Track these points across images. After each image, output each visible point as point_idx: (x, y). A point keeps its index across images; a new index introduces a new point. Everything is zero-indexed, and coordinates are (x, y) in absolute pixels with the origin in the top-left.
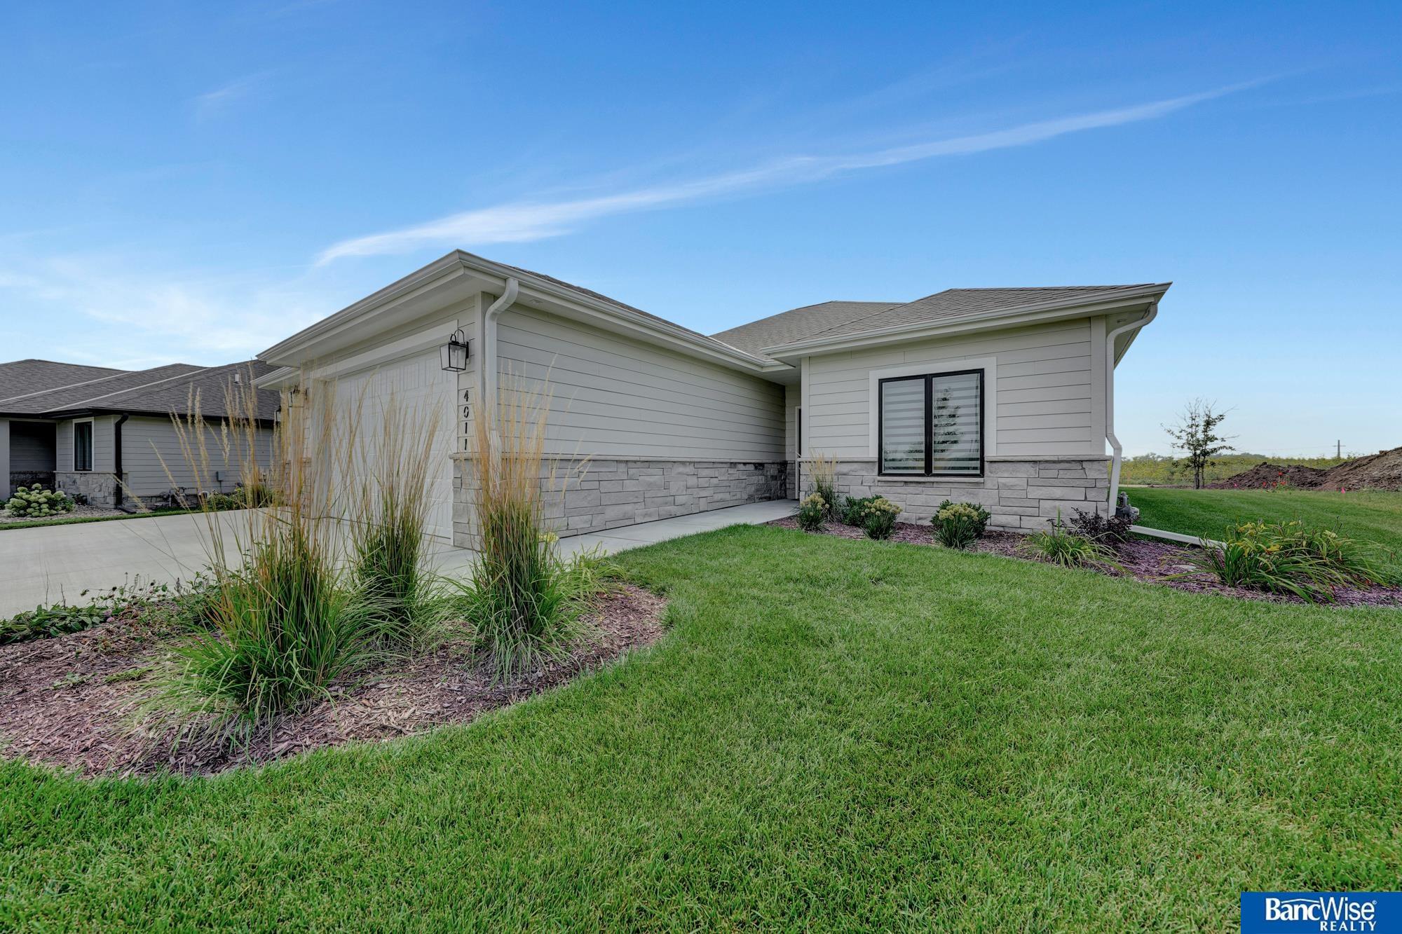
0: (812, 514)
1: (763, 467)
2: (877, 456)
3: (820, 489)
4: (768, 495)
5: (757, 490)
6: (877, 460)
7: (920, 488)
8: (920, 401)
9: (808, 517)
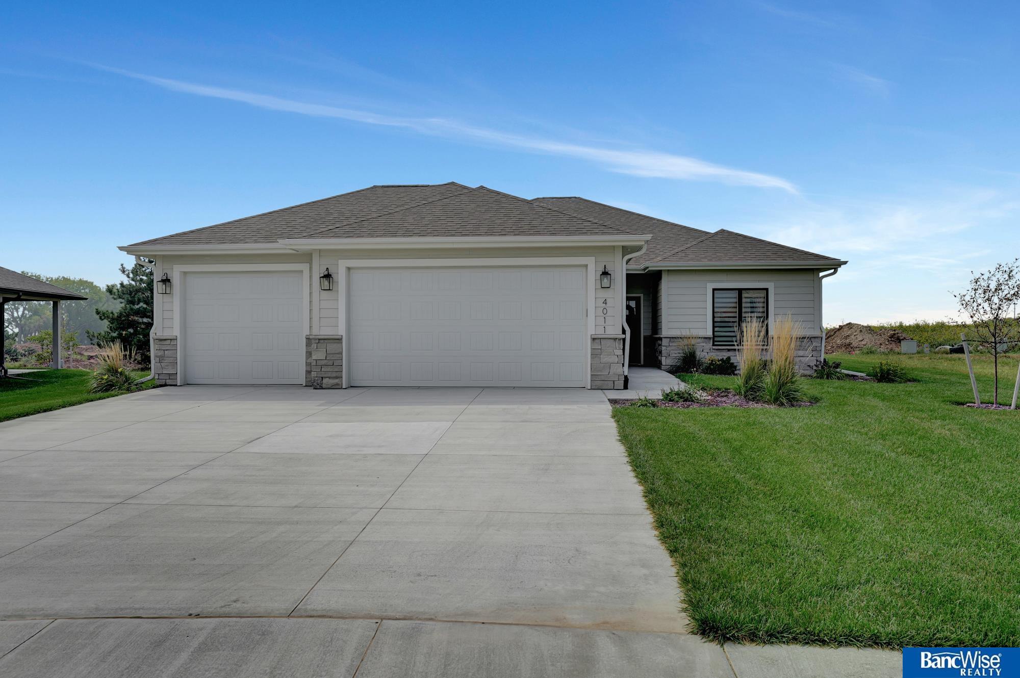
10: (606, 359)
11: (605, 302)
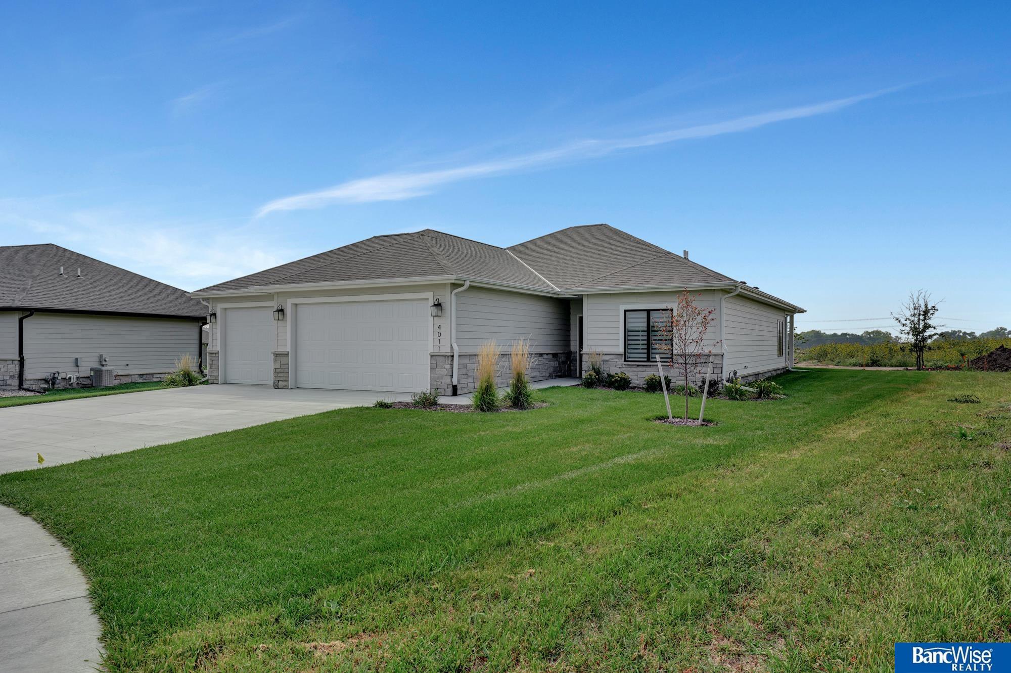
0: (590, 381)
1: (558, 356)
2: (624, 351)
3: (594, 369)
4: (560, 374)
5: (554, 371)
6: (623, 353)
7: (644, 368)
8: (644, 322)
9: (588, 382)
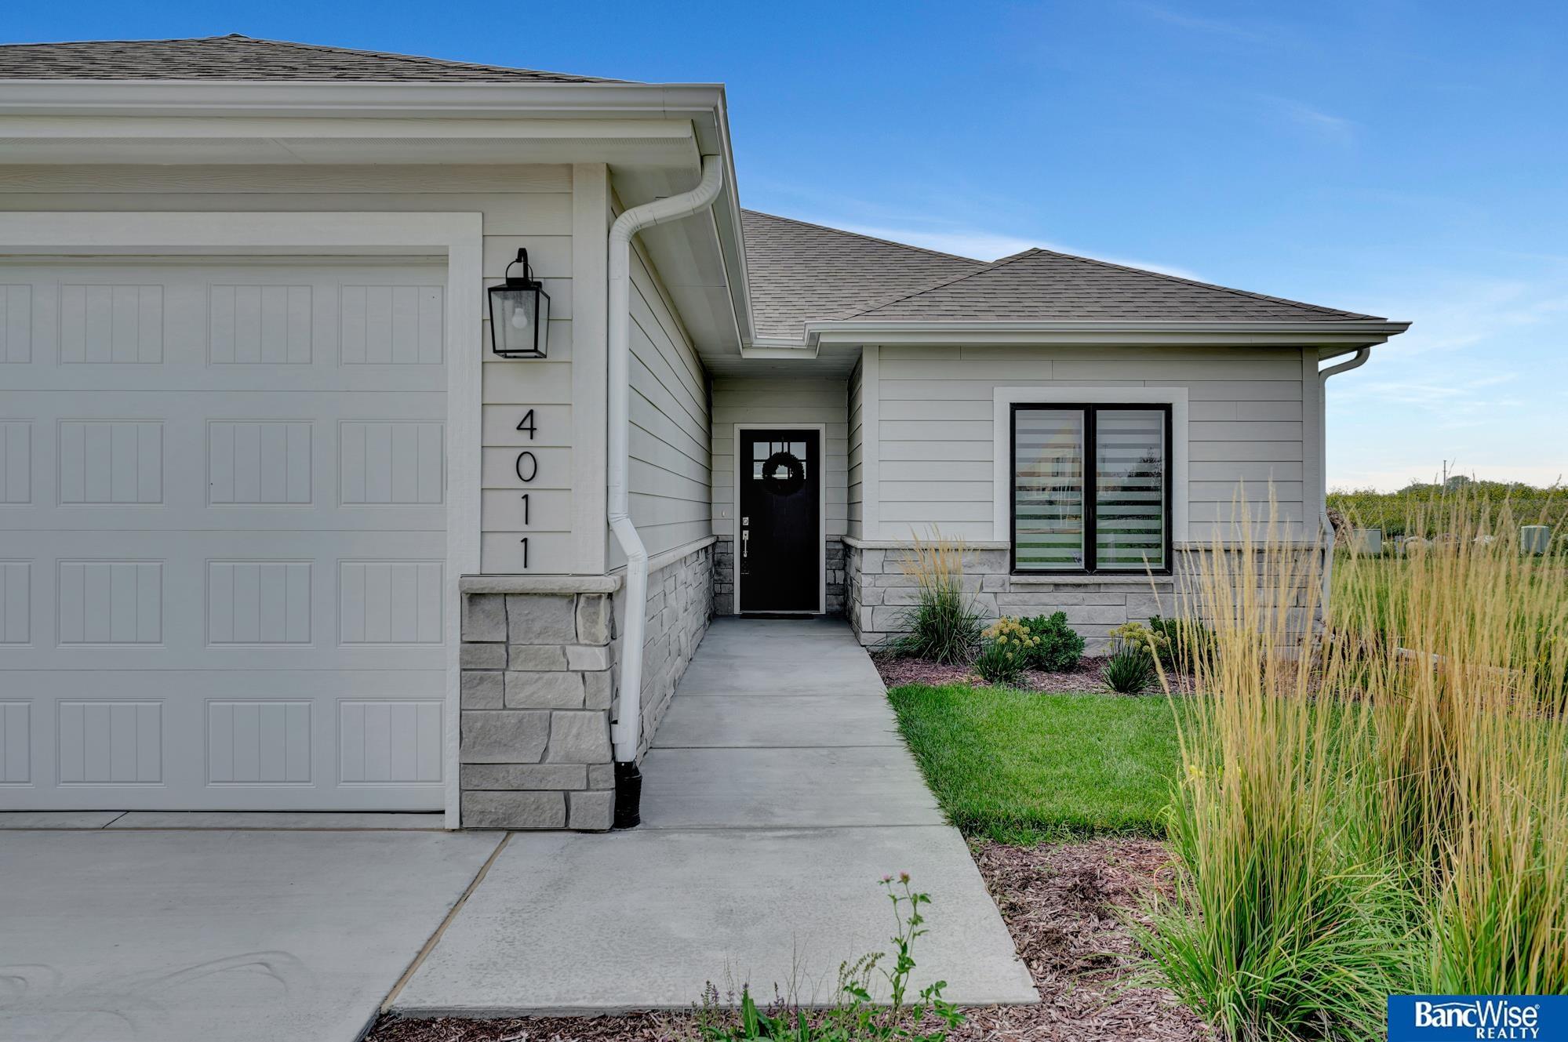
10: (528, 690)
11: (528, 424)
